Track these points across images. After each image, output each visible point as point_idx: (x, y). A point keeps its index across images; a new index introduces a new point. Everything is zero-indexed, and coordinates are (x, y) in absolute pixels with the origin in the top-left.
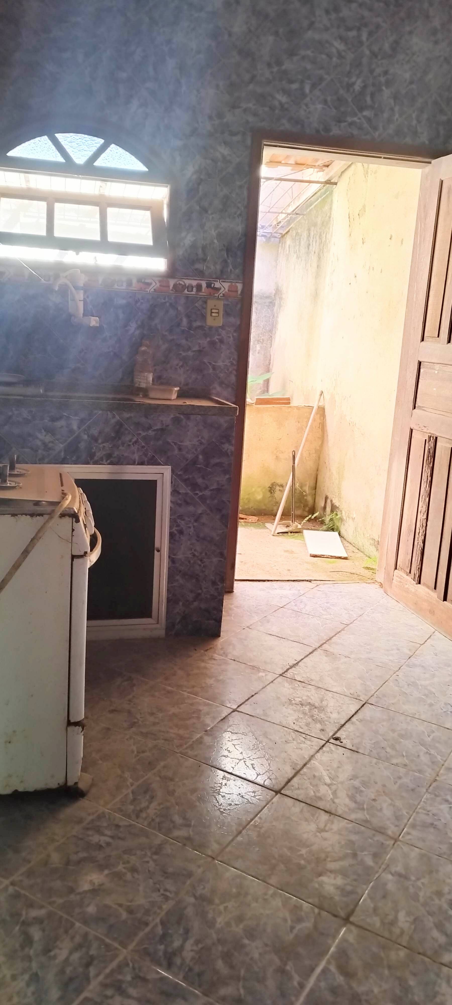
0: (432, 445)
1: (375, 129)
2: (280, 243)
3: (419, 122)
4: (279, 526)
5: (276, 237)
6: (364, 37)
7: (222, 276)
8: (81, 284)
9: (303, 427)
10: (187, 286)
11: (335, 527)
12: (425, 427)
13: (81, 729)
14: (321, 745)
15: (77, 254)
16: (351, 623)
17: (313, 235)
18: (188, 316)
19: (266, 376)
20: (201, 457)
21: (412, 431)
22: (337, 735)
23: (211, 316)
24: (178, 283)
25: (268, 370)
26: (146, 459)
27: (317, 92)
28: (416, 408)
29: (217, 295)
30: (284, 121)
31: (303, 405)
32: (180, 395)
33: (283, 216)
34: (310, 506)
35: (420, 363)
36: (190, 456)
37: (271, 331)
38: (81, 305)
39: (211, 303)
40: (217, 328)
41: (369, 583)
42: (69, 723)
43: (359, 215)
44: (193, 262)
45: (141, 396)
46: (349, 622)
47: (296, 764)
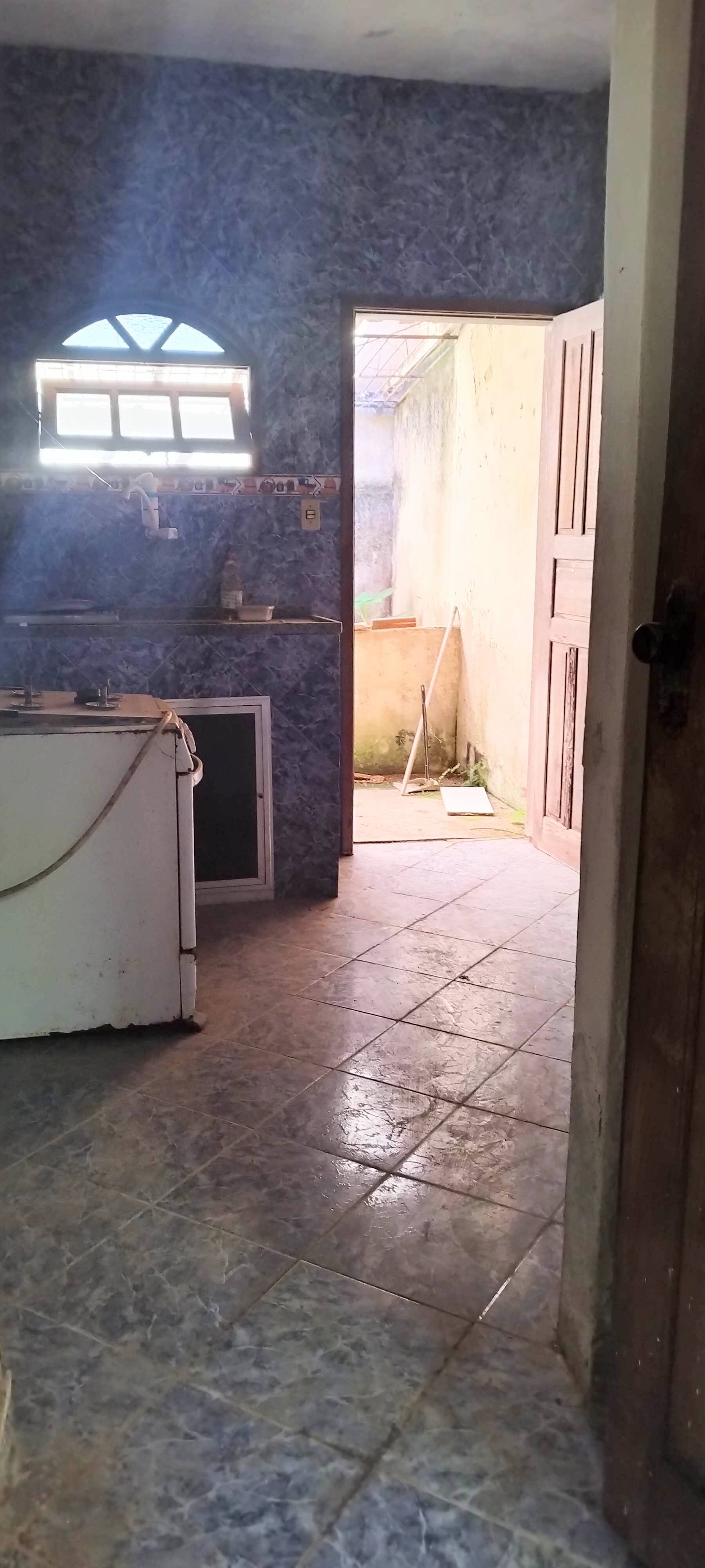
0: (573, 658)
1: (484, 284)
2: (395, 414)
3: (535, 272)
4: (408, 785)
5: (389, 407)
6: (464, 178)
7: (316, 470)
8: (155, 490)
9: (434, 655)
10: (276, 484)
11: (482, 782)
12: (564, 637)
13: (194, 958)
14: (447, 983)
15: (149, 454)
16: (491, 879)
17: (435, 404)
18: (280, 521)
19: (387, 593)
20: (303, 684)
21: (551, 643)
22: (466, 975)
23: (306, 518)
24: (266, 482)
25: (390, 585)
26: (241, 690)
27: (413, 246)
28: (555, 616)
29: (312, 493)
30: (377, 283)
31: (433, 626)
32: (276, 615)
33: (394, 381)
34: (449, 759)
35: (555, 561)
36: (290, 684)
37: (390, 533)
38: (156, 514)
39: (305, 504)
40: (314, 534)
41: (517, 839)
42: (182, 951)
43: (485, 378)
44: (282, 456)
45: (231, 619)
46: (487, 878)
47: (418, 999)
